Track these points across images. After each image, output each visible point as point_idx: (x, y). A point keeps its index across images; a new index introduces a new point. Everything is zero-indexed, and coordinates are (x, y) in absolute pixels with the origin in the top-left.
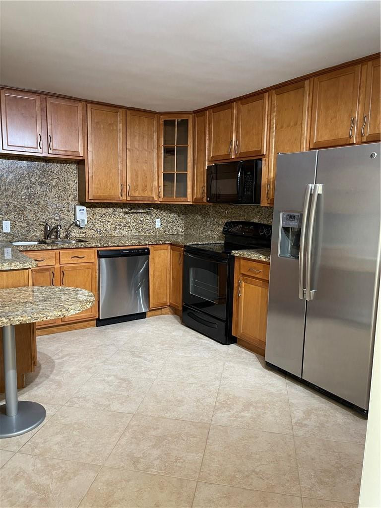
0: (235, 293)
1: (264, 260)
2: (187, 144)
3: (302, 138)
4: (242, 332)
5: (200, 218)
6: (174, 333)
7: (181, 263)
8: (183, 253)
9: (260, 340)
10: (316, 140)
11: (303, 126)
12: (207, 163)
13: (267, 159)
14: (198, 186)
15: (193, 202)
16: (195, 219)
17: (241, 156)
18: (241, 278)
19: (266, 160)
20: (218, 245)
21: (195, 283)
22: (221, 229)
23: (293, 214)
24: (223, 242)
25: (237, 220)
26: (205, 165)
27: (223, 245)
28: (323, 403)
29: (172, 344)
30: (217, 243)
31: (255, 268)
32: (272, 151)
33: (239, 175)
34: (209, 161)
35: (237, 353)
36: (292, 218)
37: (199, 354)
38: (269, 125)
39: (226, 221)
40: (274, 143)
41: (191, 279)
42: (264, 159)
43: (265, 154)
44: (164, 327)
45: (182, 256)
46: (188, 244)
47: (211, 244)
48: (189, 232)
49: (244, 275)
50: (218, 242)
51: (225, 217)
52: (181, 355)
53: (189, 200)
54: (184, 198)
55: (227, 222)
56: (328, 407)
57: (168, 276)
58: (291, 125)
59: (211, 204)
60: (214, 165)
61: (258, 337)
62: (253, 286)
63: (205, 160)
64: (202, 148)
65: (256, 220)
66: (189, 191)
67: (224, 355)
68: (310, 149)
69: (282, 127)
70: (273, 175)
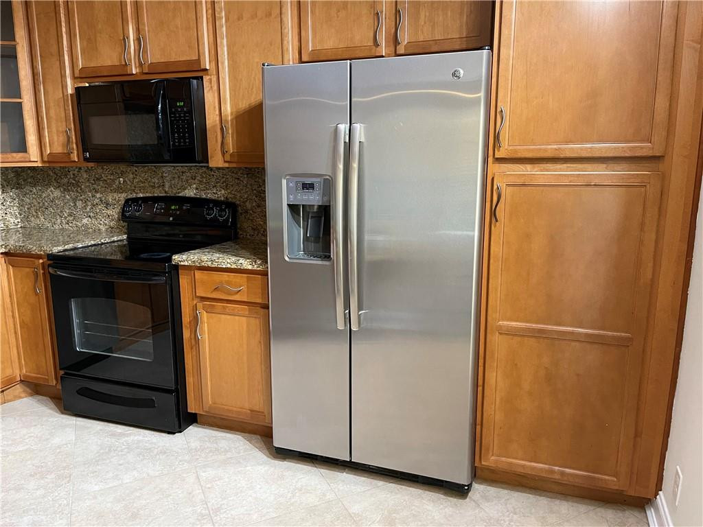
0: (186, 334)
1: (250, 267)
2: (14, 40)
3: (285, 42)
4: (210, 403)
5: (57, 193)
6: (56, 441)
7: (41, 290)
8: (43, 269)
9: (252, 411)
10: (313, 46)
11: (284, 19)
12: (69, 81)
13: (214, 79)
14: (54, 130)
15: (43, 162)
16: (44, 195)
17: (154, 69)
18: (200, 305)
19: (211, 80)
20: (116, 244)
21: (84, 327)
22: (114, 212)
23: (308, 181)
24: (125, 237)
25: (147, 195)
26: (64, 87)
27: (125, 242)
28: (396, 493)
29: (64, 468)
30: (114, 242)
31: (229, 283)
32: (223, 63)
33: (160, 106)
34: (74, 78)
35: (208, 444)
36: (308, 187)
37: (135, 473)
38: (210, 11)
39: (123, 197)
40: (225, 49)
41: (76, 321)
42: (206, 79)
43: (208, 68)
44: (24, 431)
45: (41, 277)
46: (56, 250)
47: (102, 244)
48: (34, 222)
49: (203, 299)
50: (115, 239)
51: (120, 190)
52: (97, 488)
53: (33, 157)
54: (21, 155)
55: (127, 201)
56: (406, 498)
57: (10, 321)
58: (259, 14)
59: (91, 164)
60: (87, 85)
61: (247, 406)
62: (229, 317)
63: (63, 76)
64: (54, 49)
65: (190, 193)
66: (32, 139)
67: (187, 458)
68: (301, 62)
69: (240, 18)
70: (232, 108)
